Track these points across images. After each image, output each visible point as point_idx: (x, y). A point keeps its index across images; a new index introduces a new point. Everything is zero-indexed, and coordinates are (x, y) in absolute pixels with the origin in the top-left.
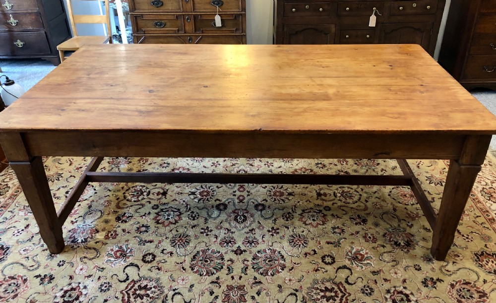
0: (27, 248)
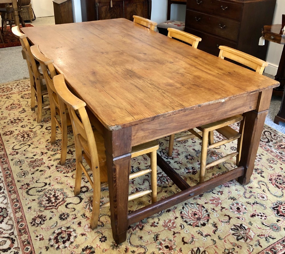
0: (261, 198)
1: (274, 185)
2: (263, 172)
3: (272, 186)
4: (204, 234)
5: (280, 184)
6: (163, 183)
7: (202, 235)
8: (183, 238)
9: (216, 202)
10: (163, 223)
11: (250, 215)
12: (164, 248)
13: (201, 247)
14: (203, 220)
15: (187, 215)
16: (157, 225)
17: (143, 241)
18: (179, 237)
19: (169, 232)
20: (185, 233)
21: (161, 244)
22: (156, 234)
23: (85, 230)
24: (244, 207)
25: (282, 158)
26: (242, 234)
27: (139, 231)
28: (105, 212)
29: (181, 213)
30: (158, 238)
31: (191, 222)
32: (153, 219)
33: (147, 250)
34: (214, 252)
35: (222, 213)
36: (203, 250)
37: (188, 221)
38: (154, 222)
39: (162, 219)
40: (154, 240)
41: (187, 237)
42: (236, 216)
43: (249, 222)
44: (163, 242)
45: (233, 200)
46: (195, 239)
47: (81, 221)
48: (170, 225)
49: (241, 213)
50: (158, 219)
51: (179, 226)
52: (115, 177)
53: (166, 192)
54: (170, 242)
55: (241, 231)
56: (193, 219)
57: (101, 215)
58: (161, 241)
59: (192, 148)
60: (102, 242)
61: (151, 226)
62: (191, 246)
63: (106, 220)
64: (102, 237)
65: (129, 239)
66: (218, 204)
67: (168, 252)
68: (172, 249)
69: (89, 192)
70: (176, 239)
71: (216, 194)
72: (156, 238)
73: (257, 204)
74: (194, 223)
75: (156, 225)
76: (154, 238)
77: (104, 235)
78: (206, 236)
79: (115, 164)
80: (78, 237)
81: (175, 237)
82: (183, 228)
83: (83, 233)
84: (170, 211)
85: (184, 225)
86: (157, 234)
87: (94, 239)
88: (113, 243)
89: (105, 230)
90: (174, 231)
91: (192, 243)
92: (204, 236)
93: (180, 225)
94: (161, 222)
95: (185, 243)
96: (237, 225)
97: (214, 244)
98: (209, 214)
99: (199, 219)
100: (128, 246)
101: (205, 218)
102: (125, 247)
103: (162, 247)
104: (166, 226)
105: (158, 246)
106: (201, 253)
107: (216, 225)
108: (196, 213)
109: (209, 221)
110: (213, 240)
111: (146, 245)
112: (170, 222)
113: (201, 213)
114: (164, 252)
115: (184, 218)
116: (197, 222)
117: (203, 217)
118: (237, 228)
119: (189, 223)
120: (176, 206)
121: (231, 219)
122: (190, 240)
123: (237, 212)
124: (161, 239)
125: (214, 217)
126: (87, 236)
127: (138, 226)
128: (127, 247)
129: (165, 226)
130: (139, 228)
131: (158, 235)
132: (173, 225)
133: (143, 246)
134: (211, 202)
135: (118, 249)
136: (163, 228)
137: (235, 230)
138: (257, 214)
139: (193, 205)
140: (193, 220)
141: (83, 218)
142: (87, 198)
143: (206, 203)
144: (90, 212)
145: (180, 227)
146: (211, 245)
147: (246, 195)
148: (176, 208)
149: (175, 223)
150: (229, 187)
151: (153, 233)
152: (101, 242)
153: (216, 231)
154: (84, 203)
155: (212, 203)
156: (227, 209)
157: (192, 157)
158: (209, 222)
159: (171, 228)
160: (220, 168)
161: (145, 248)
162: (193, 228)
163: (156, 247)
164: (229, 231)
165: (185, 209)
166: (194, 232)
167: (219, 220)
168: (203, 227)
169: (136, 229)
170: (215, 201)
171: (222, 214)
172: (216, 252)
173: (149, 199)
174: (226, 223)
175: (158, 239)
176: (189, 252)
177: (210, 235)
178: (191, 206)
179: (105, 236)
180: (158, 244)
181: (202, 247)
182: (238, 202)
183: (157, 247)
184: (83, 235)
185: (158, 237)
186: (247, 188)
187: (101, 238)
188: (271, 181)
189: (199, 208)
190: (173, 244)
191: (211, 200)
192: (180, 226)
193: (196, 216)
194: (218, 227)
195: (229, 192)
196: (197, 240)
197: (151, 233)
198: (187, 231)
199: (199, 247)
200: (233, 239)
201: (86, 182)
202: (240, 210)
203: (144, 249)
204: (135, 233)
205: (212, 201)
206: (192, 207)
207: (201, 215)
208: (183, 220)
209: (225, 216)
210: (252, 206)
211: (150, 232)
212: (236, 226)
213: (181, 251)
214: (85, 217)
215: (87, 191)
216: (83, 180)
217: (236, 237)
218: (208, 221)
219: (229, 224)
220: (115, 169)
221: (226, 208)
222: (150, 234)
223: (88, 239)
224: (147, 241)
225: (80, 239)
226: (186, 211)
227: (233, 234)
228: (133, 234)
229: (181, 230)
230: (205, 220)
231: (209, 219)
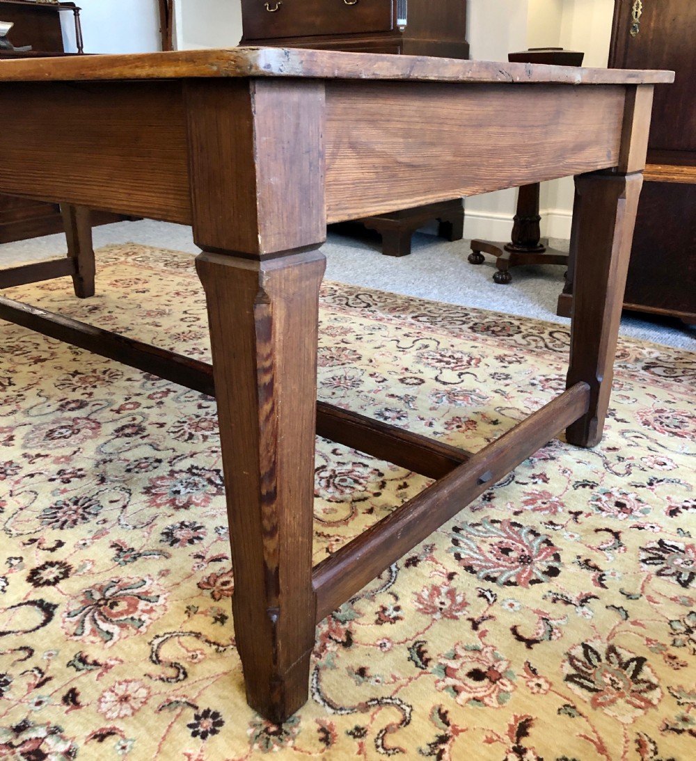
0: (657, 466)
1: (664, 433)
2: (614, 410)
3: (662, 435)
4: (574, 596)
5: (676, 427)
6: (348, 491)
7: (567, 602)
8: (514, 630)
9: (544, 503)
10: (417, 604)
11: (664, 513)
12: (471, 682)
13: (591, 641)
14: (540, 561)
15: (481, 558)
16: (399, 614)
17: (377, 681)
18: (500, 631)
19: (453, 623)
20: (511, 613)
21: (448, 672)
22: (410, 644)
23: (109, 715)
24: (632, 497)
25: (636, 376)
26: (682, 566)
27: (342, 652)
28: (170, 625)
29: (458, 557)
30: (426, 656)
31: (506, 575)
32: (374, 601)
33: (408, 710)
34: (645, 642)
35: (585, 527)
36: (606, 646)
37: (496, 575)
38: (384, 609)
39: (405, 593)
40: (417, 665)
41: (526, 621)
42: (631, 525)
43: (676, 531)
44: (453, 661)
45: (588, 487)
46: (555, 619)
47: (74, 685)
48: (442, 603)
49: (637, 513)
50: (391, 593)
51: (476, 597)
52: (267, 364)
53: (370, 511)
54: (478, 655)
55: (674, 560)
56: (508, 564)
57: (160, 639)
58: (444, 661)
59: (384, 393)
60: (204, 736)
61: (379, 622)
62: (559, 646)
63: (188, 651)
64: (197, 717)
65: (318, 690)
66: (556, 507)
67: (492, 689)
68: (500, 676)
69: (72, 578)
70: (490, 639)
71: (530, 485)
72: (420, 655)
73: (658, 482)
74: (519, 576)
75: (395, 614)
76: (410, 659)
77: (203, 708)
78: (584, 601)
79: (267, 290)
80: (79, 753)
81: (483, 635)
82: (492, 599)
83: (102, 729)
84: (419, 561)
85: (490, 592)
86: (415, 644)
87: (164, 738)
88: (254, 725)
89: (201, 687)
90: (471, 616)
91: (553, 637)
92: (578, 604)
93: (478, 593)
94: (408, 600)
95: (530, 643)
96: (649, 546)
97: (625, 617)
98: (547, 540)
99: (525, 560)
100: (324, 718)
101: (545, 553)
102: (318, 726)
103: (459, 679)
104: (431, 610)
105: (443, 681)
106: (603, 657)
107: (591, 563)
108: (504, 545)
109: (562, 557)
110: (613, 606)
111: (396, 691)
112: (439, 594)
113: (521, 542)
114: (479, 695)
115: (476, 569)
116: (528, 570)
117: (534, 553)
118: (656, 554)
119: (503, 579)
120: (427, 541)
121: (621, 535)
122: (540, 629)
123: (625, 515)
124: (439, 655)
125: (570, 545)
126: (123, 737)
127: (330, 638)
128: (325, 722)
129: (429, 609)
130: (336, 641)
131: (420, 646)
132: (453, 600)
133: (385, 701)
134: (532, 507)
135: (290, 743)
136: (425, 620)
137: (656, 561)
138: (679, 505)
139: (480, 528)
140: (511, 569)
141: (79, 674)
142: (75, 598)
143: (516, 513)
144: (106, 642)
145: (483, 600)
146: (617, 623)
147: (614, 469)
148: (432, 548)
149: (457, 593)
150: (553, 458)
151: (399, 643)
152: (199, 737)
153: (601, 579)
154: (67, 619)
155: (534, 510)
156: (590, 514)
157: (399, 412)
158: (562, 561)
159: (451, 610)
160: (497, 420)
161: (398, 702)
162: (525, 589)
163: (436, 686)
164: (642, 569)
165: (462, 544)
166: (537, 602)
167: (591, 548)
168: (553, 578)
169: (329, 649)
170: (539, 502)
171: (586, 531)
172: (648, 640)
173: (326, 545)
174: (615, 549)
175: (428, 660)
176: (562, 666)
177: (593, 594)
178: (478, 530)
179: (209, 711)
180: (439, 675)
181: (594, 638)
182: (607, 488)
183: (441, 684)
184: (101, 737)
185: (425, 652)
186: (605, 453)
187: (193, 721)
188: (650, 427)
189: (505, 531)
190: (492, 659)
191: (526, 503)
192: (480, 596)
193: (513, 555)
194: (601, 568)
195: (564, 472)
196: (562, 622)
197: (392, 646)
198: (512, 605)
199: (583, 640)
200: (670, 587)
201: (53, 550)
202: (628, 507)
203: (394, 709)
204: (329, 663)
205: (533, 504)
206: (481, 534)
207: (525, 549)
208: (478, 578)
209: (599, 532)
210: (653, 489)
211: (388, 645)
212: (650, 549)
213: (534, 671)
214: (89, 667)
215: (66, 575)
216: (36, 543)
217: (673, 579)
218: (557, 557)
219: (625, 550)
220: (269, 321)
221: (586, 511)
222: (389, 650)
223: (135, 744)
224: (394, 677)
225: (97, 755)
226: (471, 550)
227: (659, 574)
228: (325, 668)
229: (491, 608)
230: (545, 557)
231: (558, 552)
